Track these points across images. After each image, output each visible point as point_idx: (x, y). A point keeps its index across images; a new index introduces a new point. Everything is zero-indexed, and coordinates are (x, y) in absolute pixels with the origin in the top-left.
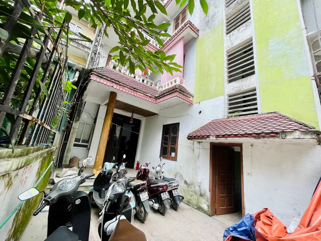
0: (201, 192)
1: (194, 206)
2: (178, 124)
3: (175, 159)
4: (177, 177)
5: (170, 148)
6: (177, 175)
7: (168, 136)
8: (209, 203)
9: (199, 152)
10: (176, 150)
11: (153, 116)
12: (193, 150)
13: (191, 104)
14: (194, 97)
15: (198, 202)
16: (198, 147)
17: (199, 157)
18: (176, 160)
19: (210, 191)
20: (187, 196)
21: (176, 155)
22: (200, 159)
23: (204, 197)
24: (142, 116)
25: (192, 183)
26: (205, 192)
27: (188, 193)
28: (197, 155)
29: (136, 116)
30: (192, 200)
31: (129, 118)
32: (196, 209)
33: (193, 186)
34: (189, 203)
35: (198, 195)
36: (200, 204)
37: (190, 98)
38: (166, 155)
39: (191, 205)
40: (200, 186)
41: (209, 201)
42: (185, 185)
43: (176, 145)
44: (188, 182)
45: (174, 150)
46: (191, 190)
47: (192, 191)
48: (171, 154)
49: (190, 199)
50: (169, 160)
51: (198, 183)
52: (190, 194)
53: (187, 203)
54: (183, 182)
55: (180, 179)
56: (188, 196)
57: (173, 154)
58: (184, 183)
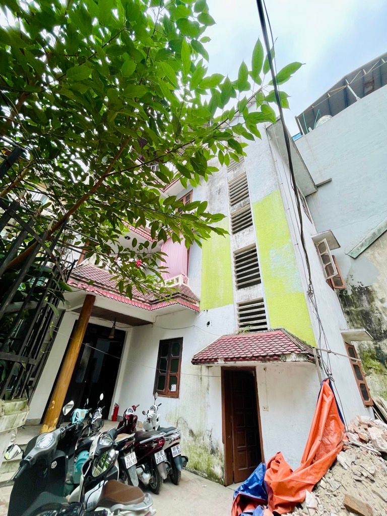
0: (212, 446)
1: (204, 474)
2: (182, 339)
3: (176, 395)
4: (179, 425)
5: (169, 377)
6: (179, 422)
7: (166, 358)
8: (223, 464)
9: (208, 381)
10: (178, 380)
11: (144, 326)
12: (201, 378)
13: (197, 312)
14: (201, 303)
15: (209, 465)
16: (207, 374)
17: (208, 389)
18: (178, 397)
19: (223, 442)
20: (193, 457)
21: (178, 388)
22: (210, 392)
23: (216, 454)
24: (128, 326)
25: (200, 433)
26: (218, 445)
27: (195, 451)
28: (206, 386)
29: (120, 326)
30: (201, 464)
31: (108, 330)
32: (206, 478)
33: (202, 438)
34: (196, 469)
35: (209, 452)
36: (212, 468)
37: (196, 303)
38: (163, 390)
39: (200, 473)
40: (210, 436)
41: (224, 459)
42: (191, 439)
43: (178, 372)
44: (195, 432)
45: (175, 380)
46: (199, 445)
47: (200, 447)
48: (170, 388)
49: (198, 462)
50: (167, 398)
51: (207, 432)
52: (198, 453)
53: (194, 470)
54: (188, 433)
55: (184, 428)
56: (195, 456)
57: (174, 388)
58: (190, 435)
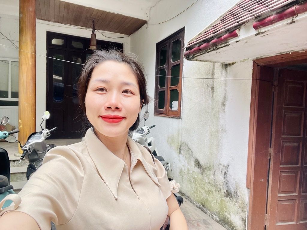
0: (228, 187)
1: (215, 216)
2: (183, 31)
4: (182, 152)
5: (169, 92)
6: (182, 147)
7: (165, 67)
8: (246, 215)
10: (179, 95)
12: (213, 88)
15: (222, 209)
17: (224, 105)
18: (179, 118)
19: (248, 186)
20: (200, 192)
21: (180, 106)
23: (235, 200)
24: (123, 35)
25: (210, 166)
26: (237, 187)
27: (203, 186)
30: (210, 203)
32: (218, 222)
33: (211, 172)
34: (204, 206)
35: (223, 194)
36: (227, 214)
39: (209, 213)
40: (225, 173)
41: (247, 209)
42: (197, 170)
43: (179, 85)
44: (202, 162)
45: (176, 95)
46: (207, 180)
47: (209, 183)
48: (171, 106)
49: (207, 200)
50: (168, 119)
51: (221, 167)
52: (206, 189)
53: (201, 206)
54: (193, 163)
55: (188, 156)
56: (203, 191)
58: (195, 165)
